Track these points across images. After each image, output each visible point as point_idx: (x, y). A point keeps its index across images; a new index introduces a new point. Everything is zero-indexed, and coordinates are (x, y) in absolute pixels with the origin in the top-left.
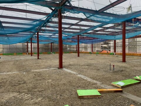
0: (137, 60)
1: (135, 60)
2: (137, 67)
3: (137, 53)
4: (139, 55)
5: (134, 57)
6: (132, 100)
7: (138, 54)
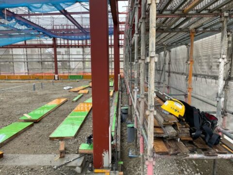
0: (17, 85)
1: (14, 86)
2: (20, 97)
3: (15, 74)
4: (19, 78)
5: (12, 81)
6: (27, 167)
7: (17, 77)
